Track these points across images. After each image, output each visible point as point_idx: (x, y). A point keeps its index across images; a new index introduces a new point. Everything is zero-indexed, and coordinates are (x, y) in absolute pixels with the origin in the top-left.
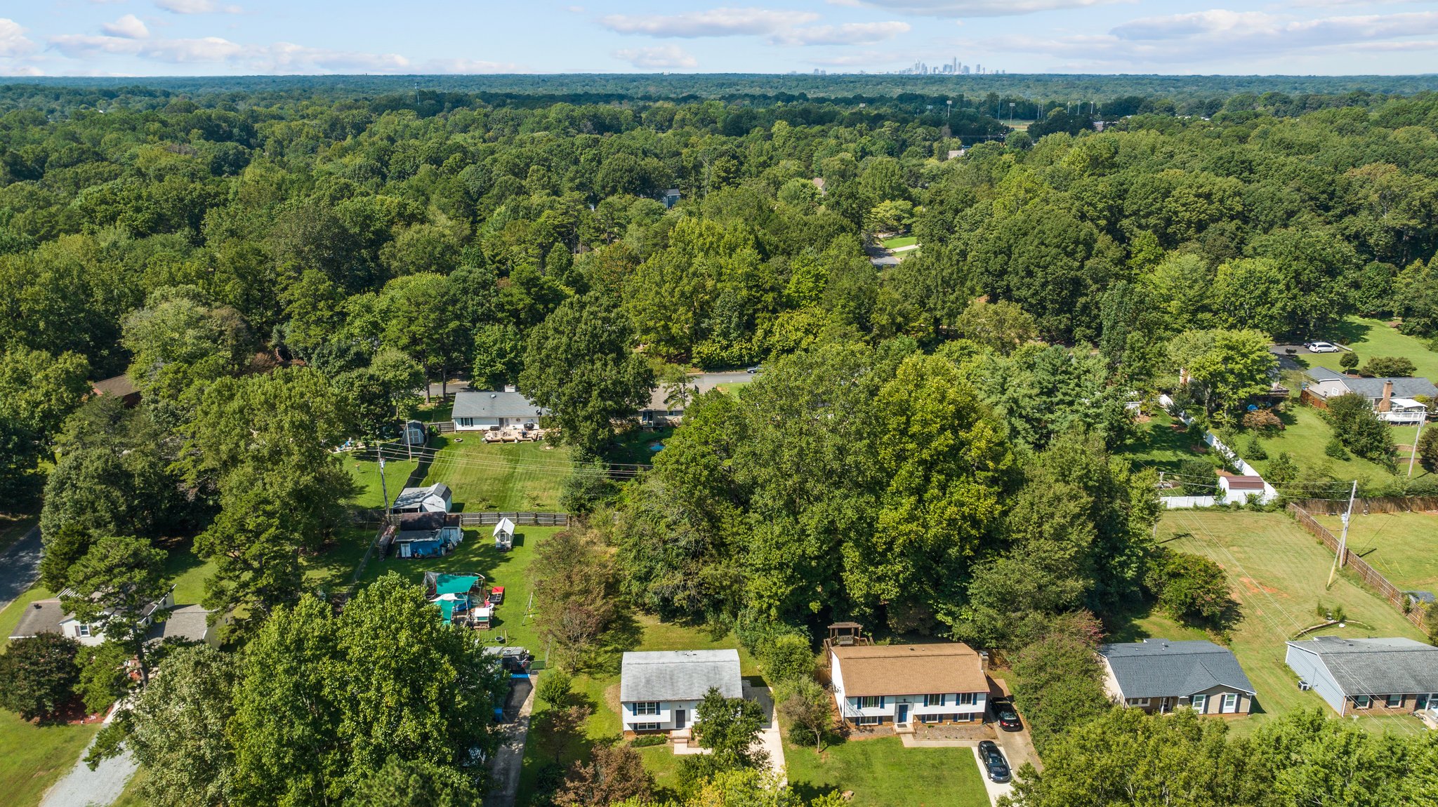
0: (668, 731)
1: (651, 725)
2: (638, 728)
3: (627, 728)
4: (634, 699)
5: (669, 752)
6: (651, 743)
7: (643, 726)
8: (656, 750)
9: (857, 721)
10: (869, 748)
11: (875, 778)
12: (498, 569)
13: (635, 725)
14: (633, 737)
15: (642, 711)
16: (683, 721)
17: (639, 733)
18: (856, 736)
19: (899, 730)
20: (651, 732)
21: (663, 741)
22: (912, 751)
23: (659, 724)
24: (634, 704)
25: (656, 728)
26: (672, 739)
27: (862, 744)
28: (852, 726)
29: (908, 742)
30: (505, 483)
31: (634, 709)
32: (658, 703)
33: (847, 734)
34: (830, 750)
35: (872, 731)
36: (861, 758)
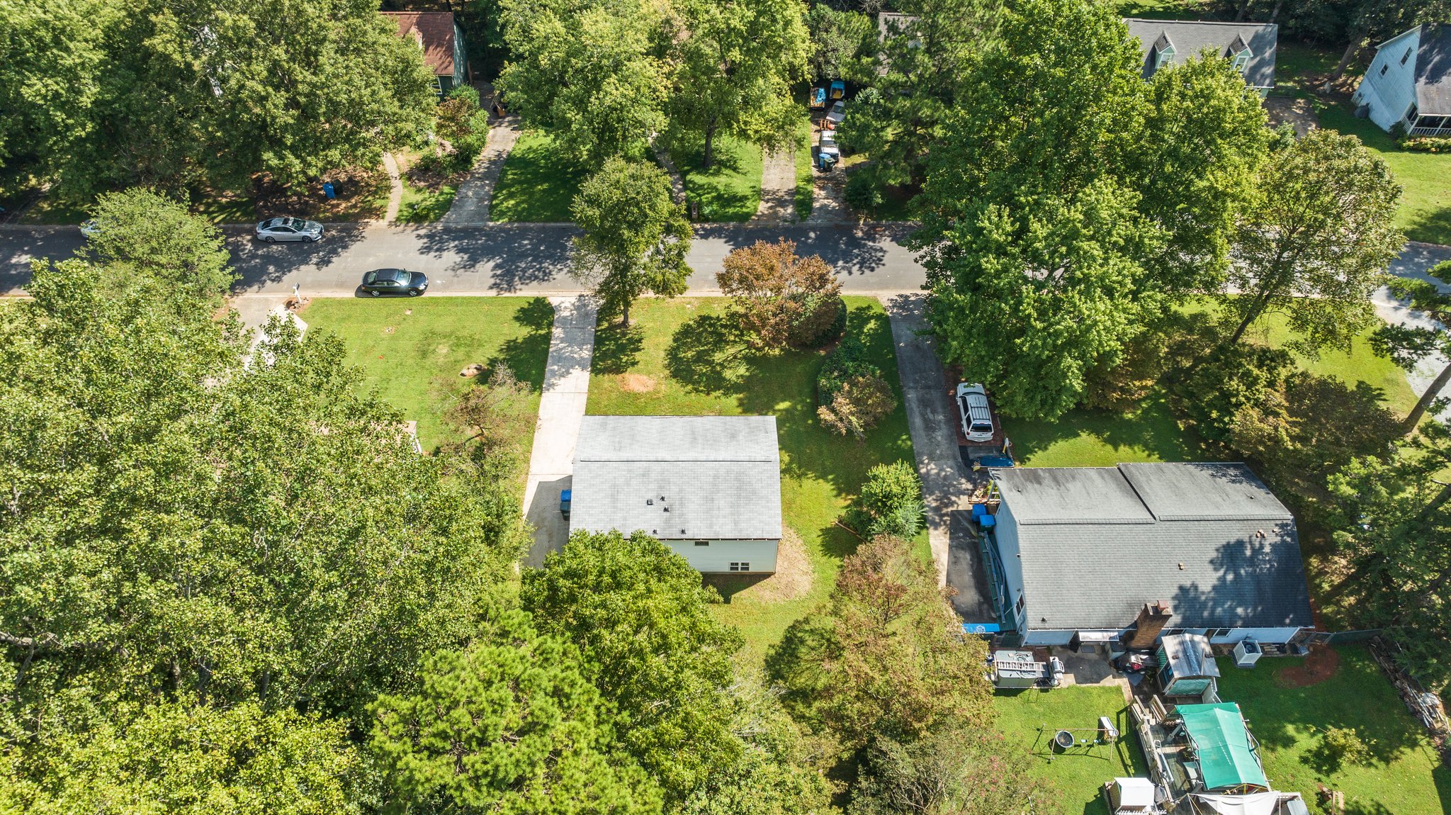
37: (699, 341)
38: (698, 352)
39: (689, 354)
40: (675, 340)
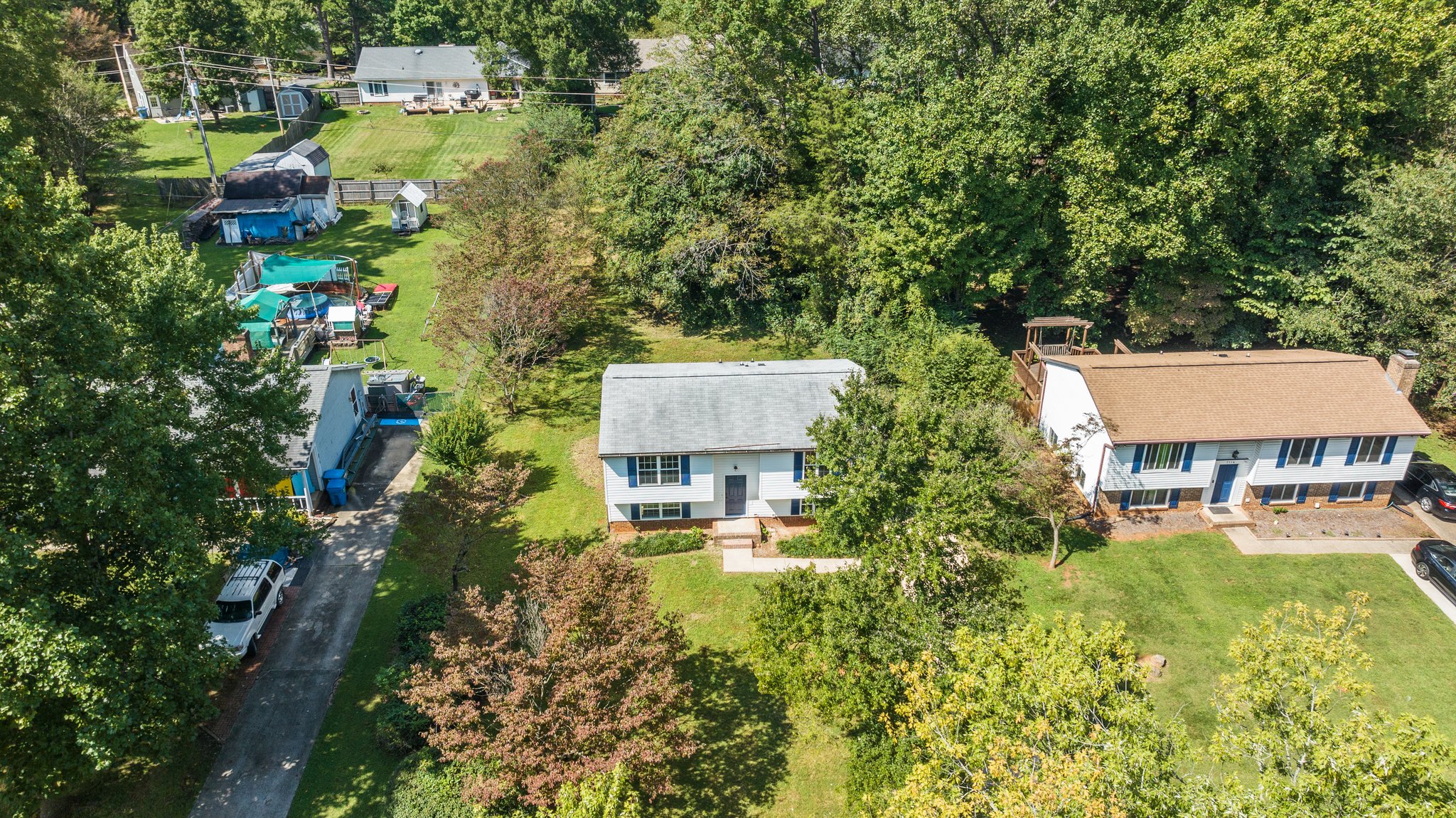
0: (707, 523)
1: (670, 510)
2: (640, 516)
3: (616, 516)
4: (630, 449)
5: (709, 569)
6: (671, 548)
7: (652, 510)
8: (683, 564)
9: (1125, 499)
10: (1165, 558)
11: (1201, 625)
12: (392, 257)
13: (635, 509)
14: (629, 536)
15: (648, 477)
16: (742, 500)
17: (644, 527)
18: (1123, 532)
19: (1218, 519)
20: (669, 525)
21: (698, 545)
22: (1262, 562)
23: (687, 507)
24: (631, 460)
25: (681, 515)
26: (717, 540)
27: (1145, 548)
28: (1112, 511)
29: (1246, 543)
30: (425, 156)
31: (631, 472)
32: (686, 458)
33: (1105, 527)
34: (1077, 559)
35: (1157, 520)
36: (1153, 578)
37: (731, 762)
38: (728, 735)
39: (747, 729)
40: (780, 760)
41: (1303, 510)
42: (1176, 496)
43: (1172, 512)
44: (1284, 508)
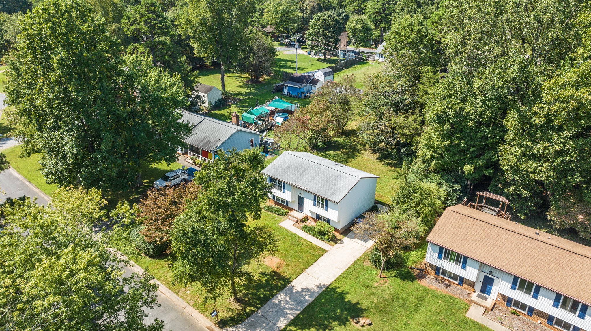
0: (291, 210)
1: (283, 201)
2: (275, 199)
4: (270, 174)
7: (278, 199)
9: (438, 270)
11: (406, 324)
13: (274, 196)
16: (303, 207)
17: (276, 204)
18: (427, 282)
20: (282, 206)
21: (284, 215)
24: (270, 178)
25: (286, 204)
26: (289, 216)
29: (475, 314)
32: (284, 184)
33: (421, 277)
35: (449, 286)
41: (528, 319)
42: (462, 281)
43: (459, 287)
44: (519, 314)
